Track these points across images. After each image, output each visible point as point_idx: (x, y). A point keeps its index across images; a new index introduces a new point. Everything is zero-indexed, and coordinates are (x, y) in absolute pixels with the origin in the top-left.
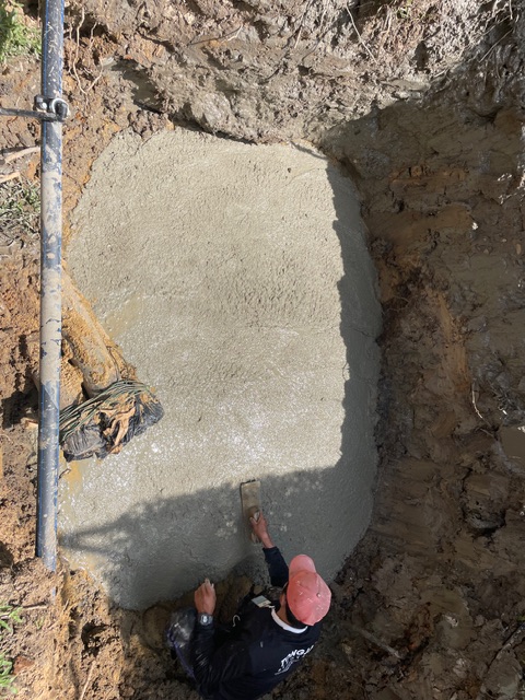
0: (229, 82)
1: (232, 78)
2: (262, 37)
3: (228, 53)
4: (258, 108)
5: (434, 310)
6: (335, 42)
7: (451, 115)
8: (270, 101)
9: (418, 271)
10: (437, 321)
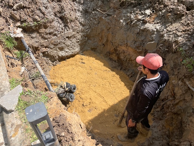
0: (60, 47)
1: (60, 46)
2: (57, 36)
3: (55, 42)
4: (68, 48)
5: (122, 50)
6: (67, 30)
7: (95, 28)
8: (69, 46)
9: (114, 49)
10: (124, 50)
